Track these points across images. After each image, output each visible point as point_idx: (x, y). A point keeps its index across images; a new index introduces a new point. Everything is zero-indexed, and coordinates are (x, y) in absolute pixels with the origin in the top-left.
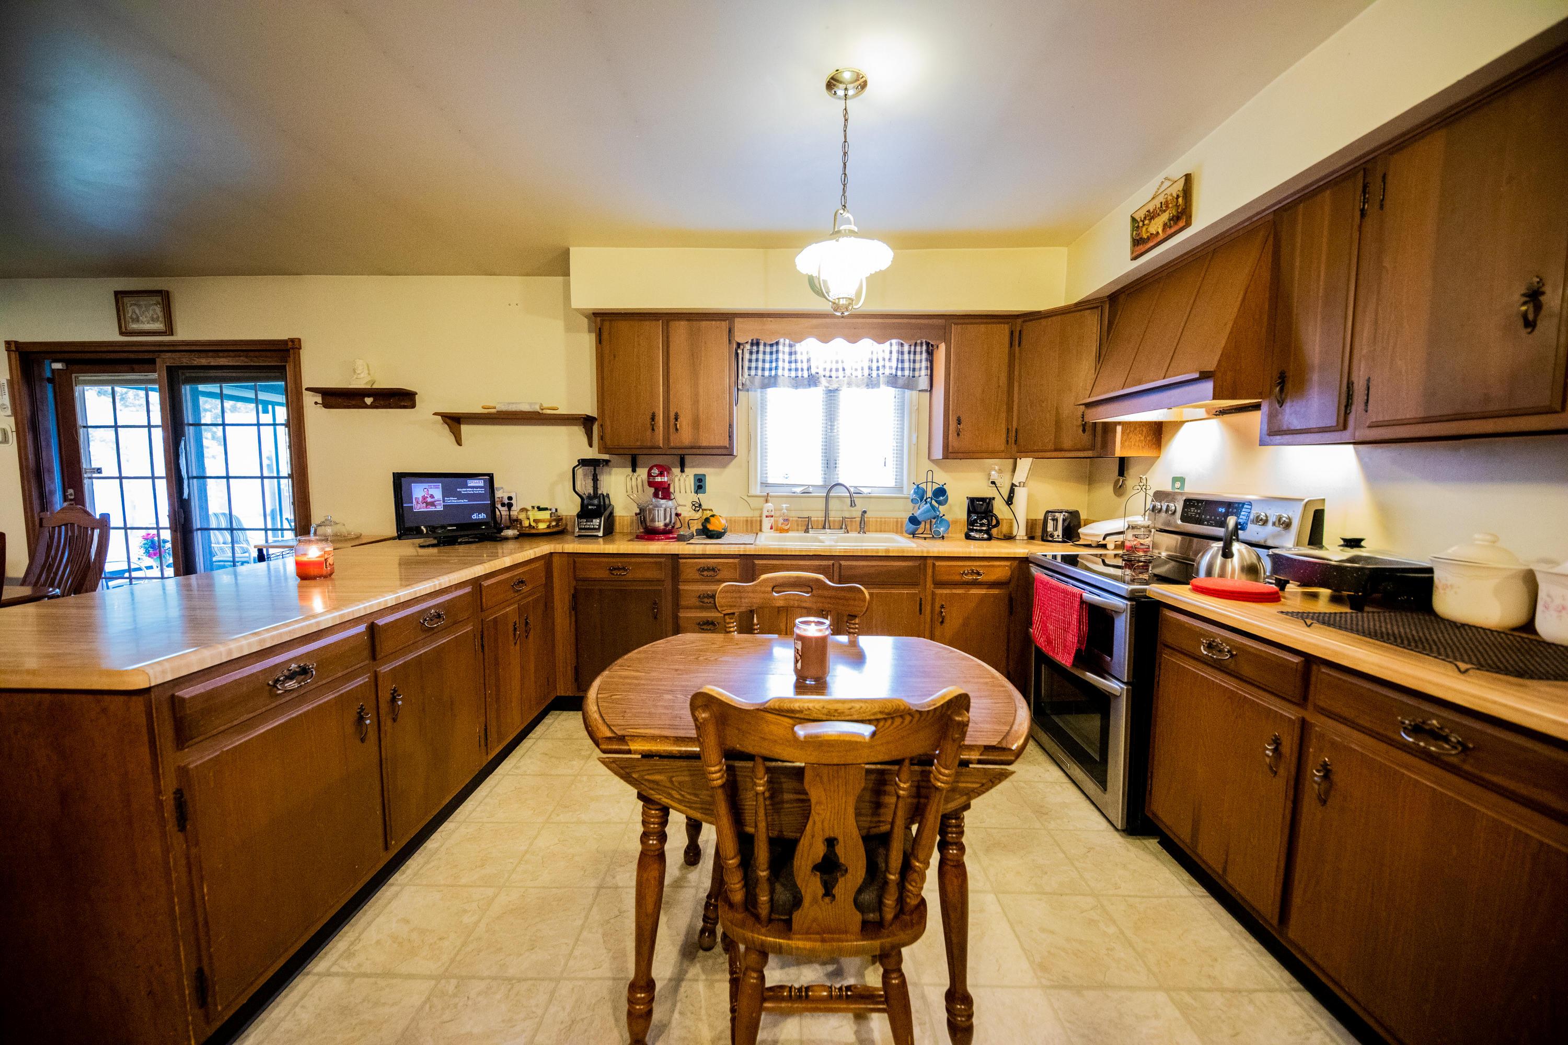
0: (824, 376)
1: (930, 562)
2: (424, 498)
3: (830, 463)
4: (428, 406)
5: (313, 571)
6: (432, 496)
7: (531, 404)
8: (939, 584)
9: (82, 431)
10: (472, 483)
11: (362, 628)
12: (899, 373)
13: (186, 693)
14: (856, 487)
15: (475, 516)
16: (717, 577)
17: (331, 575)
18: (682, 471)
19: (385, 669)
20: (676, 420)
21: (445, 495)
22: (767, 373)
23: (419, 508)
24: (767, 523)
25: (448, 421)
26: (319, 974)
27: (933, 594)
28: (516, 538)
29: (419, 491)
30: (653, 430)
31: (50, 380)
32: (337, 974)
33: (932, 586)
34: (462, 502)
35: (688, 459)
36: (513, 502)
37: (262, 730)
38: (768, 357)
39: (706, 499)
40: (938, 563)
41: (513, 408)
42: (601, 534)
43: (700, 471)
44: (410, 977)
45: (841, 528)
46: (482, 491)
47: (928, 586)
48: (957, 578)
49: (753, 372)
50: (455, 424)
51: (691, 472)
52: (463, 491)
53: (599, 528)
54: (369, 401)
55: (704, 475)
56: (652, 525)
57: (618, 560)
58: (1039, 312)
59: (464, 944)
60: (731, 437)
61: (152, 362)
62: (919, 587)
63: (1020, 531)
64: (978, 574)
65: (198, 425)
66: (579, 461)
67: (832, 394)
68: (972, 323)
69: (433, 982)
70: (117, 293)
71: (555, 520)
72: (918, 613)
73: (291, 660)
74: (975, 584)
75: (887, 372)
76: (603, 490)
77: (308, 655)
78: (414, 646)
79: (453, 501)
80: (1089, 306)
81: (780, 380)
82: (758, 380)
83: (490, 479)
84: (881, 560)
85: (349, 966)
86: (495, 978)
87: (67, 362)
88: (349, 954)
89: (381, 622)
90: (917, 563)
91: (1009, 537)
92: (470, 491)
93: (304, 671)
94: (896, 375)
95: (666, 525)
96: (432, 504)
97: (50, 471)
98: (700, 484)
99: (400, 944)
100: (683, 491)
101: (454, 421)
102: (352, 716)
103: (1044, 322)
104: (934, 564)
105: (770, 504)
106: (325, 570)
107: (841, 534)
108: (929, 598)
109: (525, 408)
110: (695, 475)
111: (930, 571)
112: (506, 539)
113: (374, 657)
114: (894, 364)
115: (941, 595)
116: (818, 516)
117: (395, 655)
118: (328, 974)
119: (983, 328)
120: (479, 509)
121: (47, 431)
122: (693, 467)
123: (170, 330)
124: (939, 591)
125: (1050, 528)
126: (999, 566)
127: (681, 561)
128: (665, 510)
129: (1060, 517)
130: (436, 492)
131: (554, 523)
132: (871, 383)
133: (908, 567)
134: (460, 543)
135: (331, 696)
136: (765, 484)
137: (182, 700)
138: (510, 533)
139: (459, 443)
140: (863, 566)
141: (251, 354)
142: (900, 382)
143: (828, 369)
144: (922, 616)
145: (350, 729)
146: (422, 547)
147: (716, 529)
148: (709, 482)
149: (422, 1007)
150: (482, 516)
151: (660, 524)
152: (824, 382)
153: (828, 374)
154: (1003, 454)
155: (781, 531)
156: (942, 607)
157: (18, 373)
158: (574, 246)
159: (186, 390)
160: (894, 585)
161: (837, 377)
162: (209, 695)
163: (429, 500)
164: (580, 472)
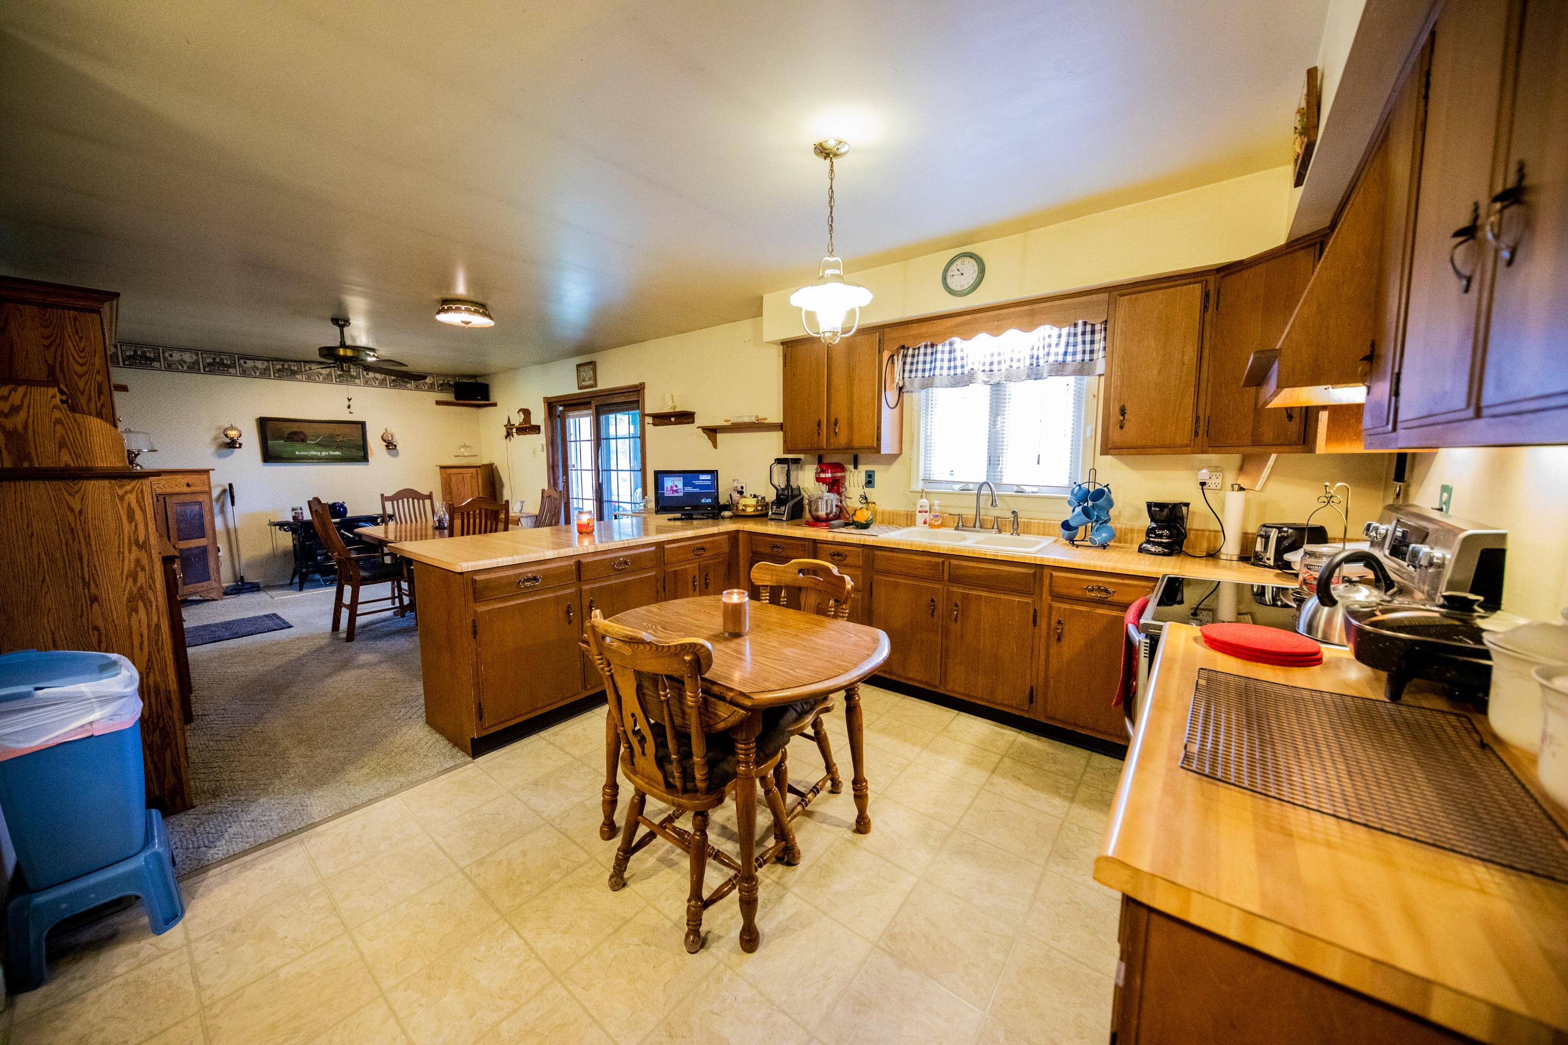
0: (984, 371)
1: (1047, 572)
2: (672, 487)
3: (993, 460)
4: (701, 420)
5: (584, 530)
6: (676, 486)
7: (750, 417)
8: (1057, 597)
9: (568, 443)
10: (702, 477)
11: (572, 562)
12: (1069, 358)
13: (478, 578)
14: (1018, 486)
15: (703, 501)
16: (845, 562)
17: (592, 532)
18: (856, 467)
19: (586, 587)
20: (836, 425)
21: (684, 486)
22: (927, 374)
23: (668, 494)
24: (920, 518)
25: (707, 432)
26: (541, 738)
27: (1051, 607)
28: (731, 518)
29: (668, 482)
30: (819, 434)
31: (559, 416)
32: (546, 740)
33: (1050, 598)
34: (697, 490)
35: (862, 458)
36: (744, 490)
37: (513, 603)
38: (928, 358)
39: (871, 493)
40: (1055, 574)
41: (740, 420)
42: (785, 519)
43: (870, 468)
44: (567, 753)
45: (993, 528)
46: (709, 483)
47: (1044, 597)
48: (1079, 593)
49: (913, 375)
50: (712, 434)
51: (863, 468)
52: (697, 483)
53: (784, 514)
54: (673, 419)
55: (874, 471)
56: (817, 514)
57: (778, 540)
58: (1242, 261)
59: (596, 750)
60: (879, 439)
61: (589, 403)
62: (1034, 596)
63: (1231, 548)
64: (1106, 591)
65: (608, 439)
66: (775, 460)
67: (997, 389)
68: (1146, 291)
69: (572, 759)
70: (578, 366)
71: (762, 506)
72: (1031, 624)
73: (529, 572)
74: (1102, 602)
75: (1052, 359)
76: (794, 484)
77: (538, 571)
78: (608, 577)
79: (689, 489)
80: (1302, 245)
81: (937, 381)
82: (917, 382)
83: (714, 473)
84: (989, 563)
85: (552, 739)
86: (594, 770)
87: (564, 406)
88: (556, 734)
89: (584, 560)
90: (1031, 571)
91: (1213, 555)
92: (701, 483)
93: (535, 579)
94: (1064, 361)
95: (827, 514)
96: (676, 491)
97: (558, 466)
98: (870, 481)
99: (575, 739)
100: (856, 486)
101: (712, 432)
102: (563, 608)
103: (1246, 274)
104: (1051, 575)
105: (925, 500)
106: (589, 530)
107: (993, 535)
108: (1046, 610)
109: (746, 419)
110: (867, 472)
111: (1046, 581)
112: (723, 518)
113: (579, 578)
114: (1062, 349)
115: (1059, 608)
116: (970, 513)
117: (594, 580)
118: (544, 739)
119: (1160, 294)
120: (707, 495)
121: (557, 444)
122: (866, 464)
123: (595, 385)
124: (1056, 605)
125: (1259, 547)
126: (1136, 586)
127: (819, 545)
128: (827, 501)
129: (1274, 534)
130: (679, 482)
131: (759, 508)
132: (1034, 373)
133: (1023, 573)
134: (696, 519)
135: (551, 595)
136: (927, 481)
137: (476, 580)
138: (727, 513)
139: (715, 446)
140: (973, 567)
141: (626, 394)
142: (1069, 368)
143: (988, 363)
144: (1037, 628)
145: (562, 615)
146: (669, 520)
147: (860, 521)
148: (878, 478)
149: (561, 767)
150: (709, 500)
151: (822, 513)
152: (981, 376)
153: (987, 368)
154: (1189, 449)
155: (932, 526)
156: (1059, 622)
157: (547, 414)
158: (766, 293)
159: (603, 418)
160: (1004, 590)
161: (999, 370)
162: (488, 581)
163: (674, 488)
164: (777, 468)
